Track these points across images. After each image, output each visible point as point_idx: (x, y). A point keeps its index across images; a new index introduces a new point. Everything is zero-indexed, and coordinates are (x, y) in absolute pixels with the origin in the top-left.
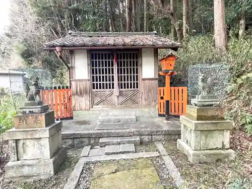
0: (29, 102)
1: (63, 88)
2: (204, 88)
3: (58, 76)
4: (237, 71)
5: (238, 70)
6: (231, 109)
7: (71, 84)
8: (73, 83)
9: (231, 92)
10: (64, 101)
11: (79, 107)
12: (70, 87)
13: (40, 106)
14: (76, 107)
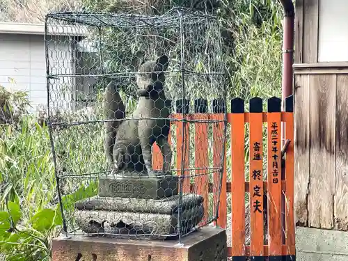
0: (119, 177)
1: (238, 106)
3: (211, 48)
7: (292, 88)
8: (306, 84)
10: (256, 174)
11: (326, 209)
12: (290, 103)
13: (167, 205)
14: (312, 206)
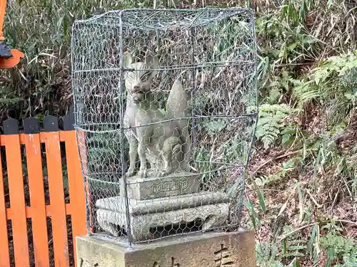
2: (151, 139)
4: (292, 48)
5: (293, 40)
6: (284, 221)
9: (277, 142)
